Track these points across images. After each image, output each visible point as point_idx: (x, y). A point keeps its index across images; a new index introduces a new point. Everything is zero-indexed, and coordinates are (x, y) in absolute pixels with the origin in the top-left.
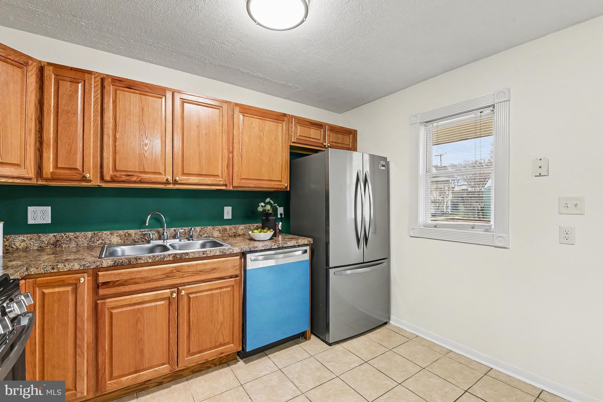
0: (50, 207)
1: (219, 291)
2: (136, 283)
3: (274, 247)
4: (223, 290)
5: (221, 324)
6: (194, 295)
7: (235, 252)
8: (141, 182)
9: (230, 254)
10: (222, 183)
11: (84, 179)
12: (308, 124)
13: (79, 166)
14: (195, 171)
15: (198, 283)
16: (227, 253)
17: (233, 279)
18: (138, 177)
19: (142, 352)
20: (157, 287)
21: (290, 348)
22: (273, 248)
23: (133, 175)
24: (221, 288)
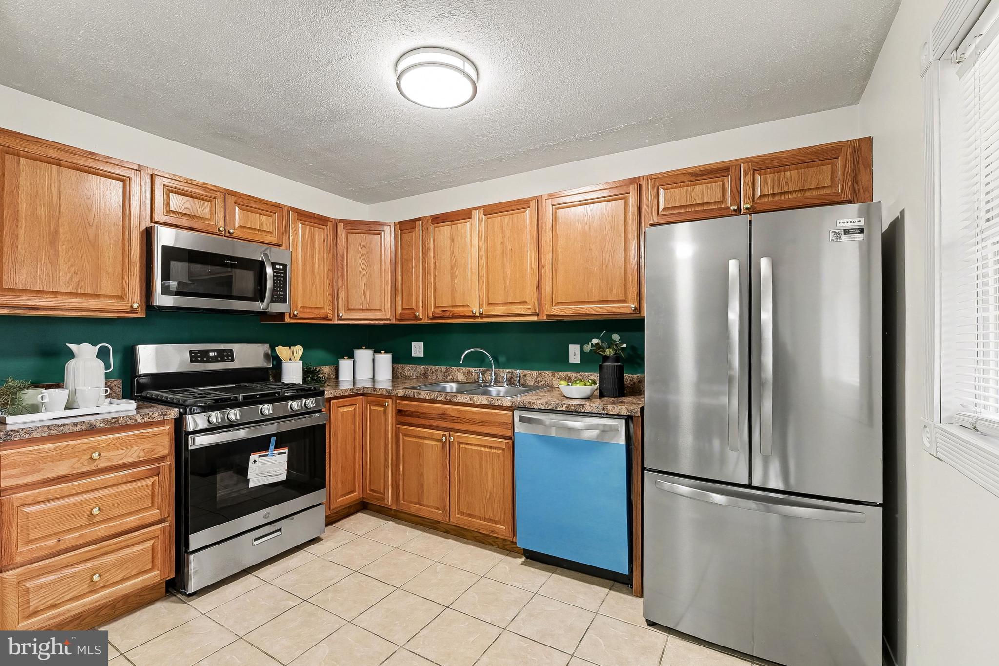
0: (423, 343)
1: (488, 450)
2: (419, 417)
3: (561, 409)
4: (493, 451)
5: (491, 493)
6: (464, 446)
7: (505, 405)
8: (453, 317)
9: (499, 406)
10: (530, 312)
11: (417, 318)
12: (687, 178)
13: (414, 306)
14: (500, 300)
15: (465, 432)
16: (496, 404)
17: (504, 440)
18: (451, 311)
19: (422, 486)
20: (433, 426)
21: (592, 586)
22: (558, 409)
23: (447, 310)
24: (491, 448)
